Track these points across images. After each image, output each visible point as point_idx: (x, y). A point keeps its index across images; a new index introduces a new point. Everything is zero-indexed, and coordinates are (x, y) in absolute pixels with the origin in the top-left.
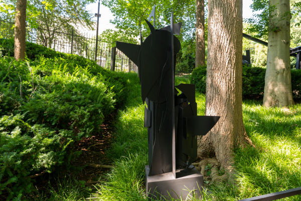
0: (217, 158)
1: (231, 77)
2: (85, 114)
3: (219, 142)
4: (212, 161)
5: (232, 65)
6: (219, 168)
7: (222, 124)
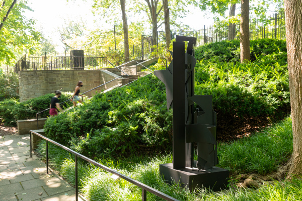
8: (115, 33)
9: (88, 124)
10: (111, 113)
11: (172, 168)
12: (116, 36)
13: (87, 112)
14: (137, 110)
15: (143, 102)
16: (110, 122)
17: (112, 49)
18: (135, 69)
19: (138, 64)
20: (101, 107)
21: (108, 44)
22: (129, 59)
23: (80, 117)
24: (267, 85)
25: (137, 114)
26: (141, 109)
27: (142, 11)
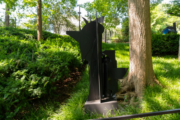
0: (135, 92)
1: (142, 44)
2: (57, 68)
3: (137, 82)
4: (132, 93)
5: (143, 36)
6: (136, 97)
7: (138, 71)
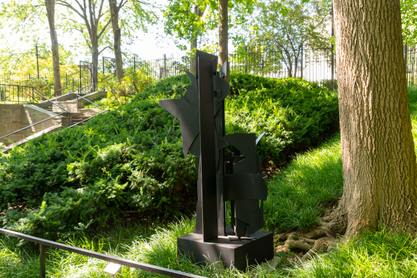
5: (362, 89)
8: (37, 55)
9: (30, 186)
10: (71, 166)
11: (202, 241)
12: (39, 60)
13: (25, 167)
14: (116, 159)
15: (122, 148)
16: (71, 179)
17: (32, 76)
18: (76, 105)
19: (79, 98)
20: (49, 158)
21: (25, 69)
22: (60, 91)
23: (10, 176)
24: (267, 123)
25: (118, 166)
26: (122, 158)
27: (74, 30)
